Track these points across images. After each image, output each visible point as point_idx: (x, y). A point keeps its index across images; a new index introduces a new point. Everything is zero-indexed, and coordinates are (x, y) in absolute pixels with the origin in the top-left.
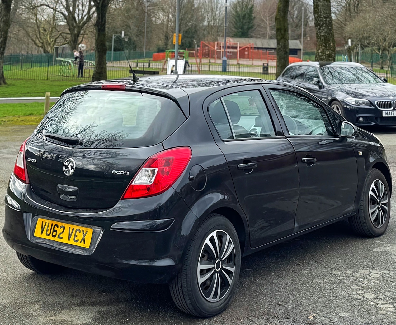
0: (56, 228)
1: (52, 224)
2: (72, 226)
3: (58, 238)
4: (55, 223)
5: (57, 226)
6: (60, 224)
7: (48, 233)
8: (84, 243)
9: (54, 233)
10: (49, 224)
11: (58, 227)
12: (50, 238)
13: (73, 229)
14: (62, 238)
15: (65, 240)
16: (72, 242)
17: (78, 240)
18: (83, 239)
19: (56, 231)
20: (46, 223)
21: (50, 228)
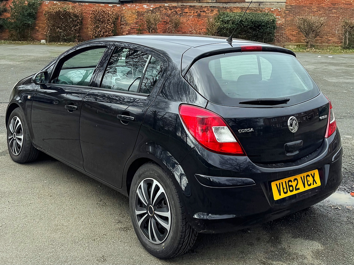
0: (290, 184)
1: (285, 182)
2: (302, 175)
3: (296, 190)
4: (287, 180)
5: (290, 181)
6: (292, 178)
7: (285, 191)
8: (316, 183)
9: (291, 188)
10: (282, 183)
11: (292, 182)
12: (289, 194)
13: (304, 176)
14: (299, 189)
15: (302, 189)
16: (307, 188)
17: (311, 183)
18: (314, 180)
19: (292, 186)
20: (280, 184)
21: (285, 186)
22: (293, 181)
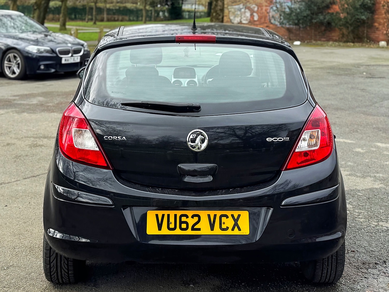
0: (184, 219)
1: (176, 216)
2: (212, 213)
3: (192, 230)
4: (179, 213)
5: (185, 216)
6: (190, 213)
7: (172, 226)
9: (184, 226)
10: (168, 216)
11: (187, 217)
12: (178, 232)
13: (215, 216)
14: (199, 229)
15: (206, 232)
16: (218, 232)
17: (227, 228)
19: (187, 223)
20: (163, 216)
21: (172, 220)
22: (190, 216)
